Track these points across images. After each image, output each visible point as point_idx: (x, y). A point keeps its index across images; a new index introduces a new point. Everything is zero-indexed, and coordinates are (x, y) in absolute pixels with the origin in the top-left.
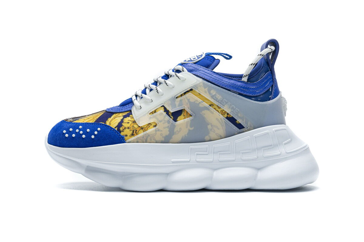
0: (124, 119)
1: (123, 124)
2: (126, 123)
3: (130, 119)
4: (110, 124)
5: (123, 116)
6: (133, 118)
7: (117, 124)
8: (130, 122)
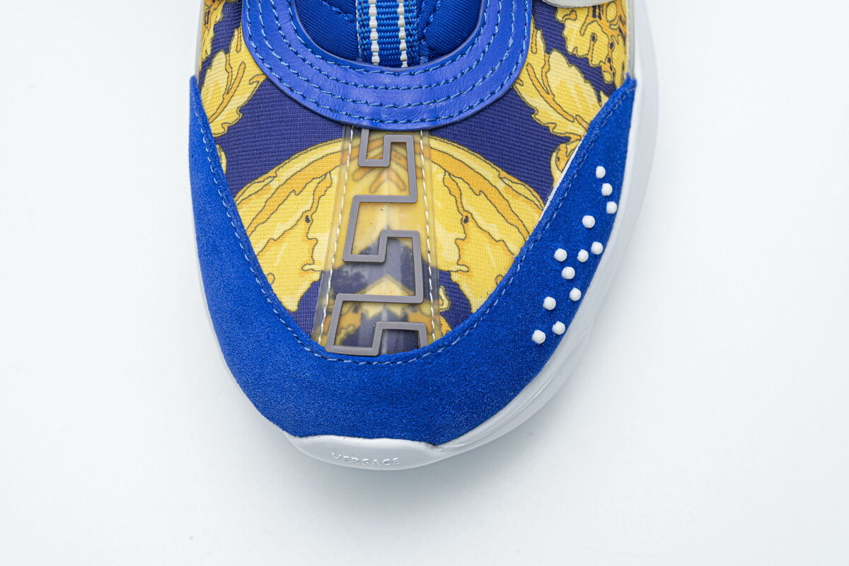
0: (570, 49)
1: (594, 62)
2: (591, 49)
3: (578, 24)
4: (575, 118)
5: (548, 51)
6: (573, 10)
7: (588, 89)
8: (594, 28)
